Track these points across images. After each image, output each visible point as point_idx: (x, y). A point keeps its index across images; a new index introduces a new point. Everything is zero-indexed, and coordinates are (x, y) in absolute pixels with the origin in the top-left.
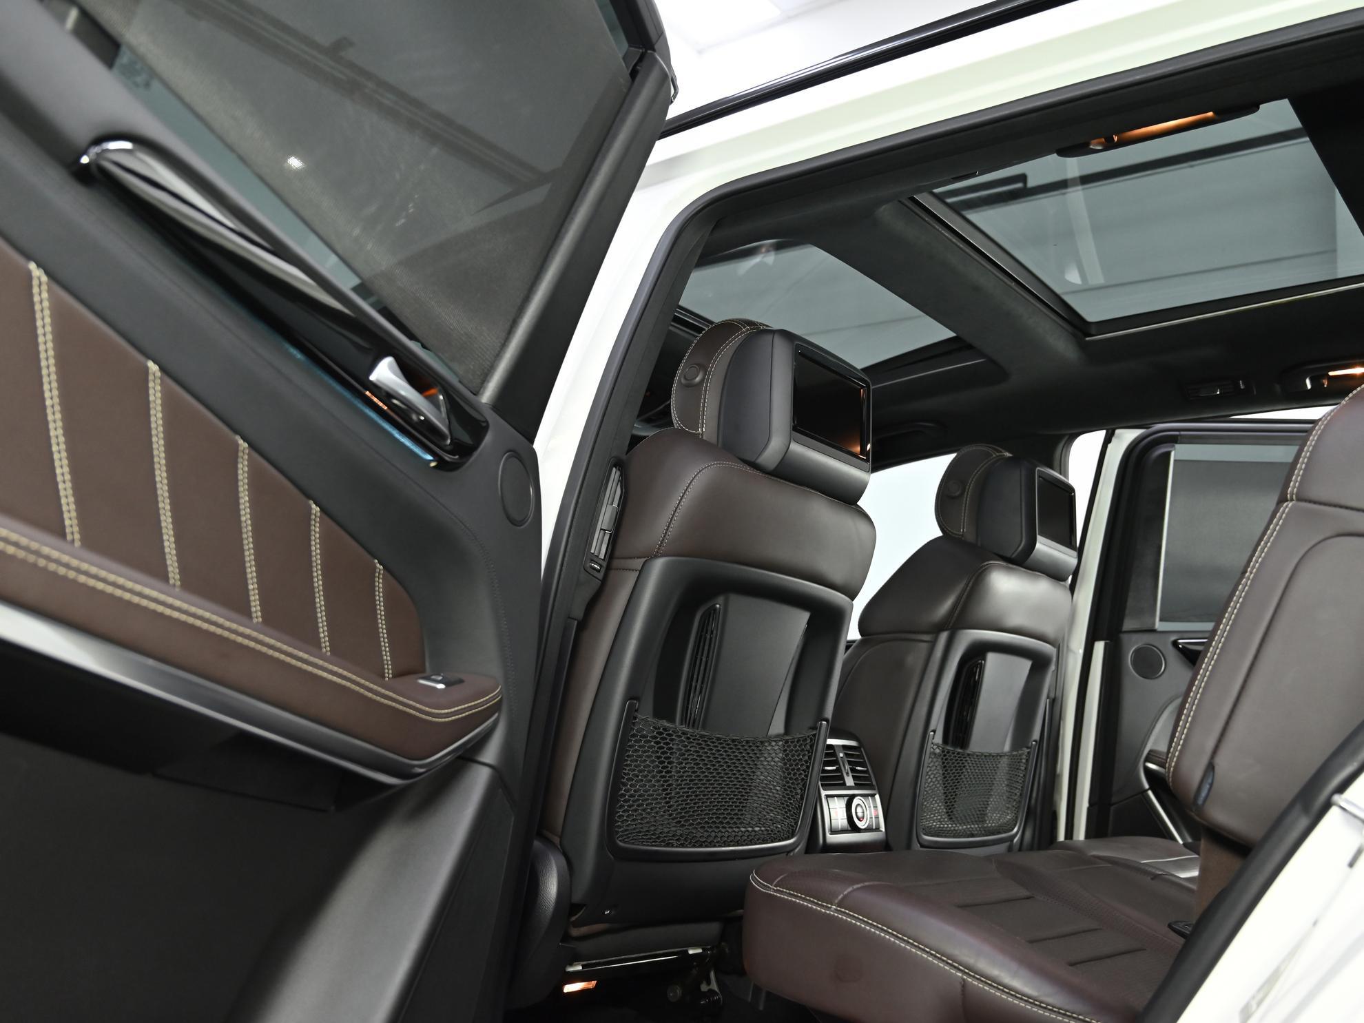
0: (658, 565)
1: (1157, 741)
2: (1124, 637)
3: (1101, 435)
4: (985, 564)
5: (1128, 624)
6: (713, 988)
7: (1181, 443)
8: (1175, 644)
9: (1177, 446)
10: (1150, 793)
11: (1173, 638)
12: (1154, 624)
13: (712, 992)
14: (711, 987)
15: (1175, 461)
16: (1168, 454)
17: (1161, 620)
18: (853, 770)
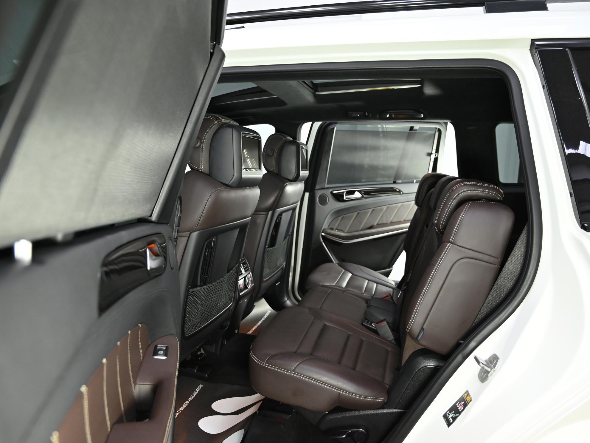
0: (195, 235)
1: (325, 226)
2: (316, 192)
3: (310, 123)
4: (285, 185)
5: (317, 187)
6: (202, 352)
7: (338, 124)
8: (331, 193)
9: (337, 125)
10: (323, 243)
11: (331, 190)
12: (325, 186)
13: (201, 354)
14: (201, 352)
15: (336, 130)
16: (334, 128)
17: (327, 184)
18: (243, 266)
